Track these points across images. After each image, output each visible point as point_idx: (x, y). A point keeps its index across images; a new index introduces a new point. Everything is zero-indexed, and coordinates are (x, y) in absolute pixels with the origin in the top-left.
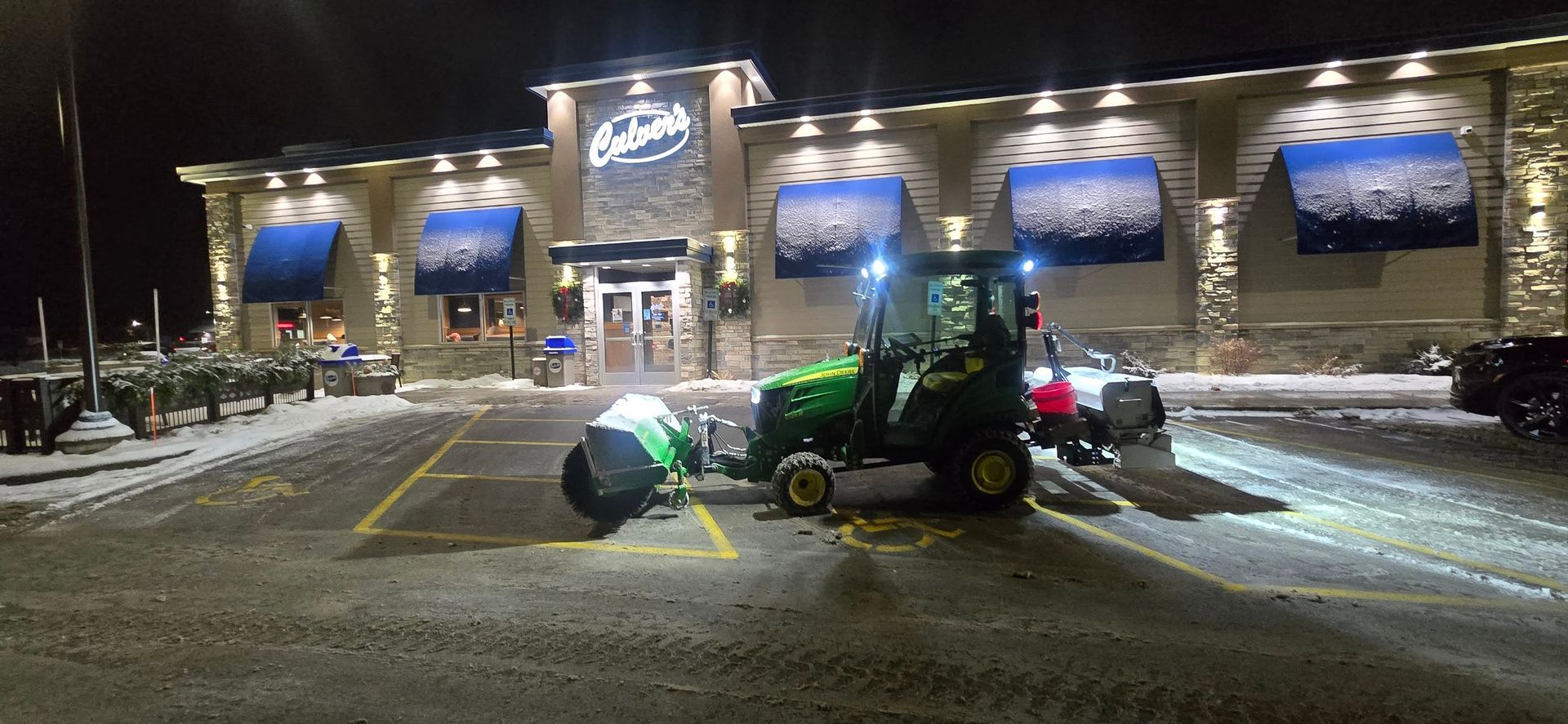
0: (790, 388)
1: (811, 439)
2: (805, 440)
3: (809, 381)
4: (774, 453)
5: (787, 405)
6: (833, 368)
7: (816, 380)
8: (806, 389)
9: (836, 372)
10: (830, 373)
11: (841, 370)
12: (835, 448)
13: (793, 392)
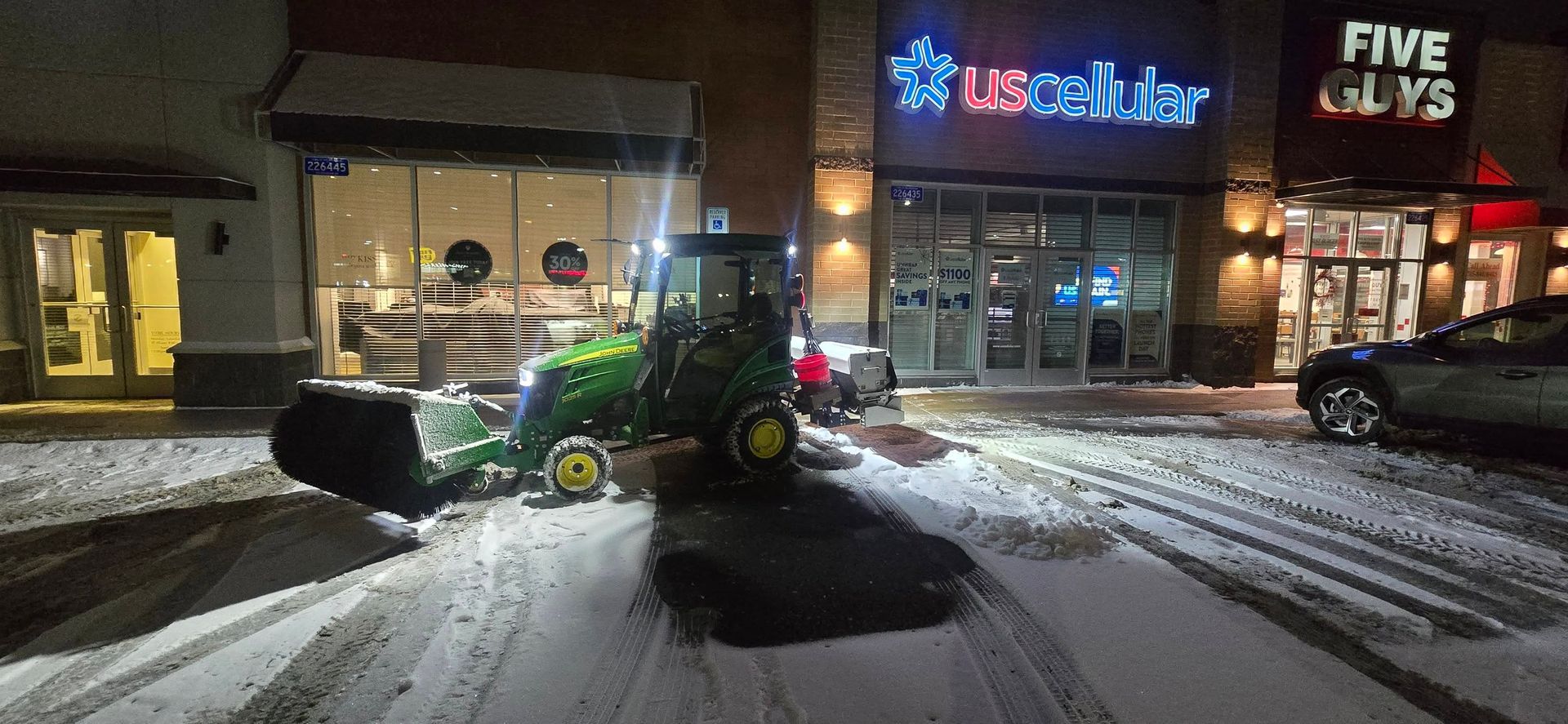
0: (568, 368)
1: (590, 421)
2: (584, 422)
3: (586, 361)
4: (548, 438)
5: (563, 387)
6: (613, 347)
7: (594, 360)
8: (584, 369)
9: (615, 351)
10: (608, 352)
11: (620, 348)
12: (615, 428)
13: (571, 372)
